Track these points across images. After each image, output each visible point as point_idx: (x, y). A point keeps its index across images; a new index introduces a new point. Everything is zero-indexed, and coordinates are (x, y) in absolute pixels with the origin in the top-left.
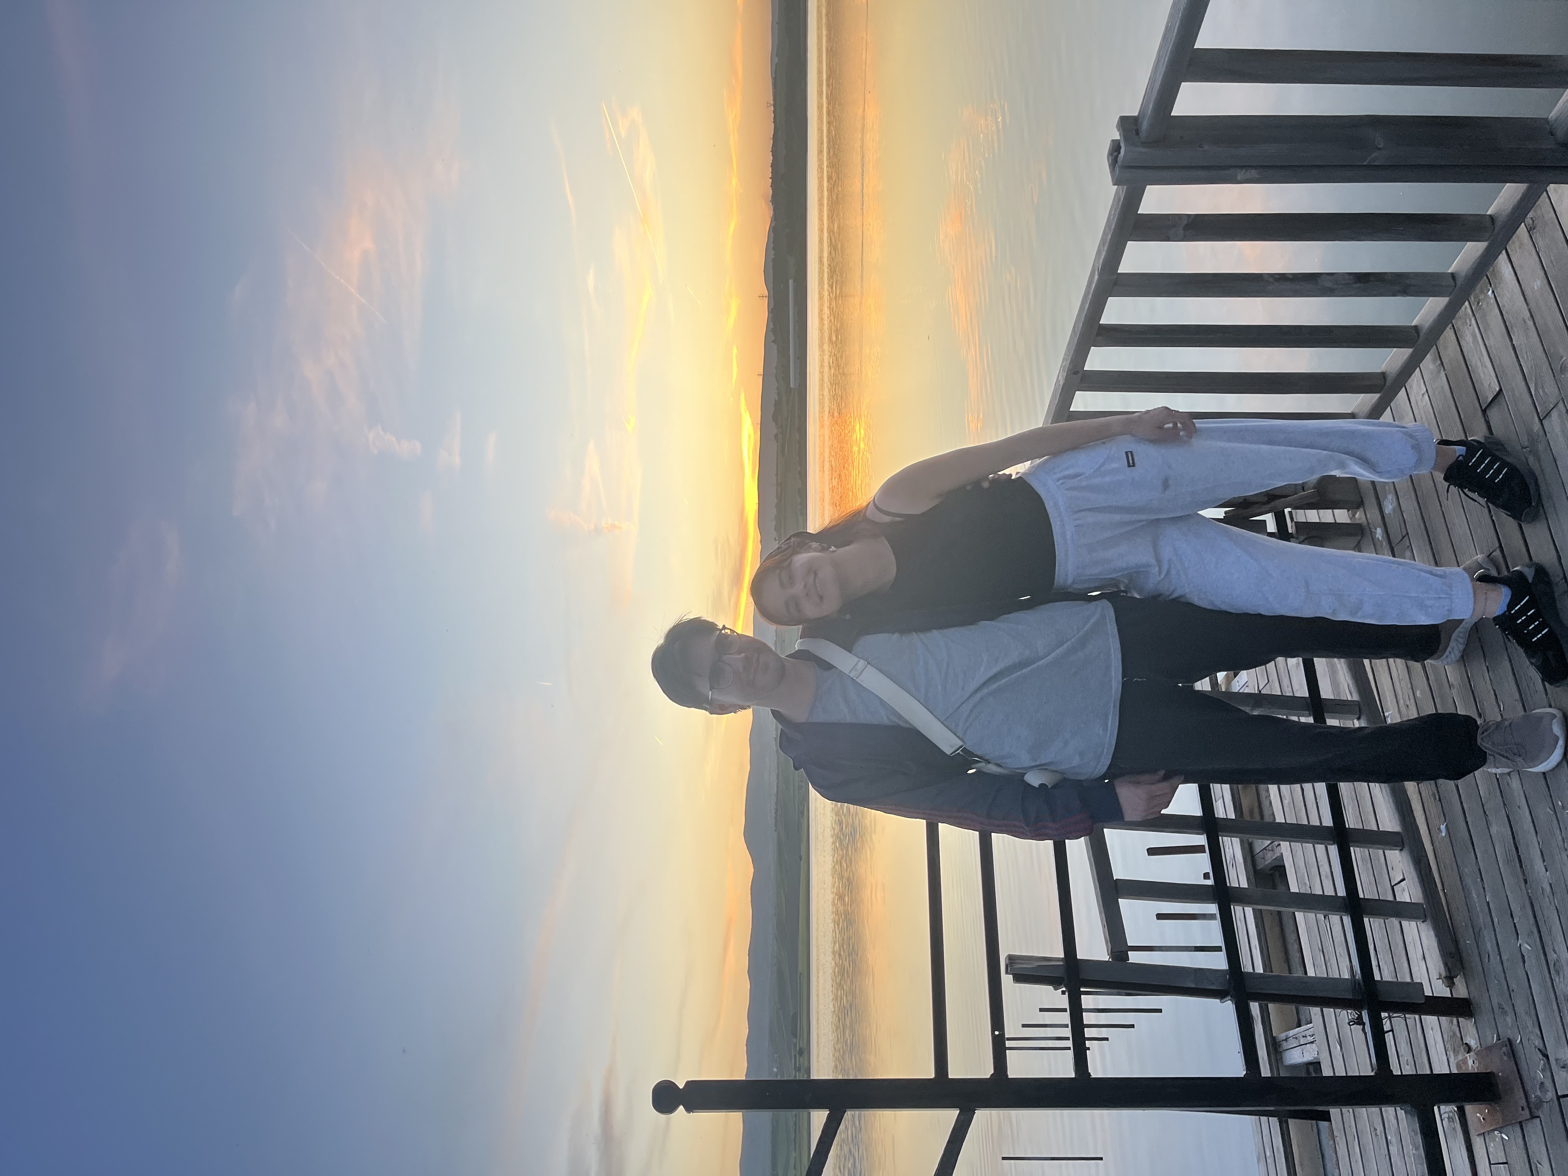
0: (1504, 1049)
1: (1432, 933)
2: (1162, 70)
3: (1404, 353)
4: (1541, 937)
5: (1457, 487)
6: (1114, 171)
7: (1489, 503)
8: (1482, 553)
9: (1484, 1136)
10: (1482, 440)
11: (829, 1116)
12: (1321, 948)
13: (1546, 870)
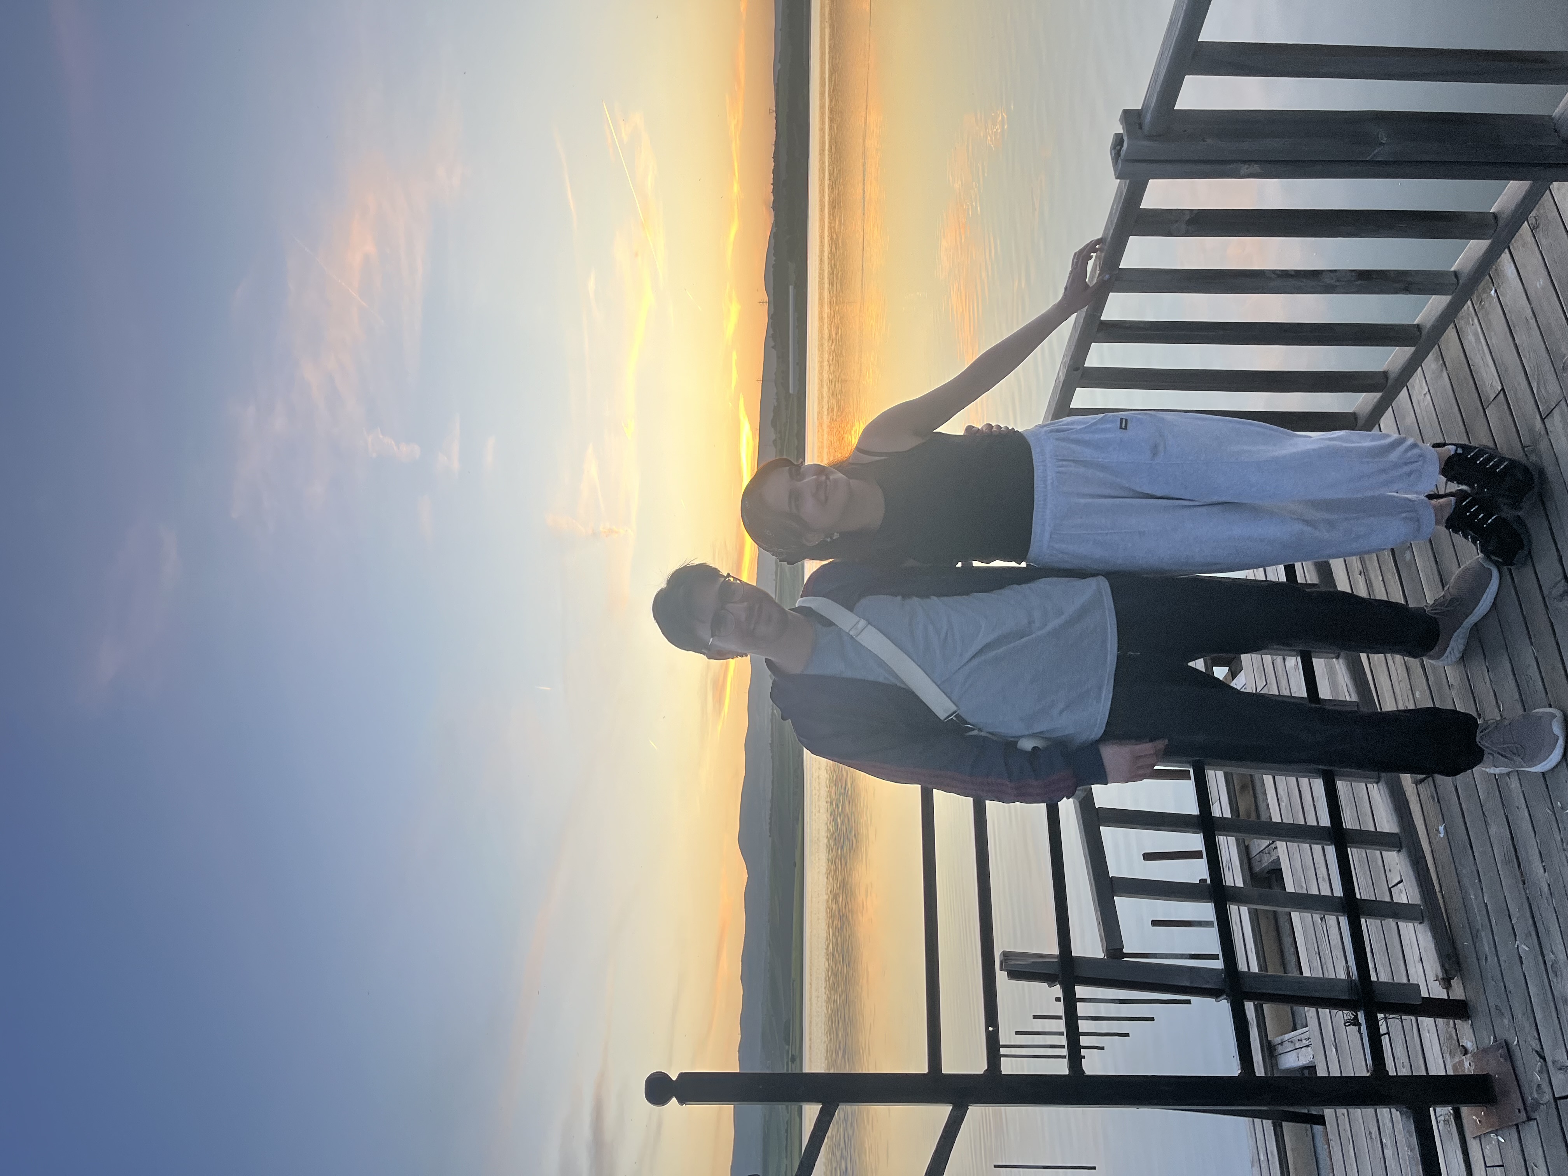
0: (1501, 1051)
1: (1429, 935)
2: (1166, 63)
3: (1406, 352)
4: (1539, 939)
6: (1116, 165)
9: (1480, 1139)
11: (822, 1110)
12: (1317, 951)
13: (1545, 871)
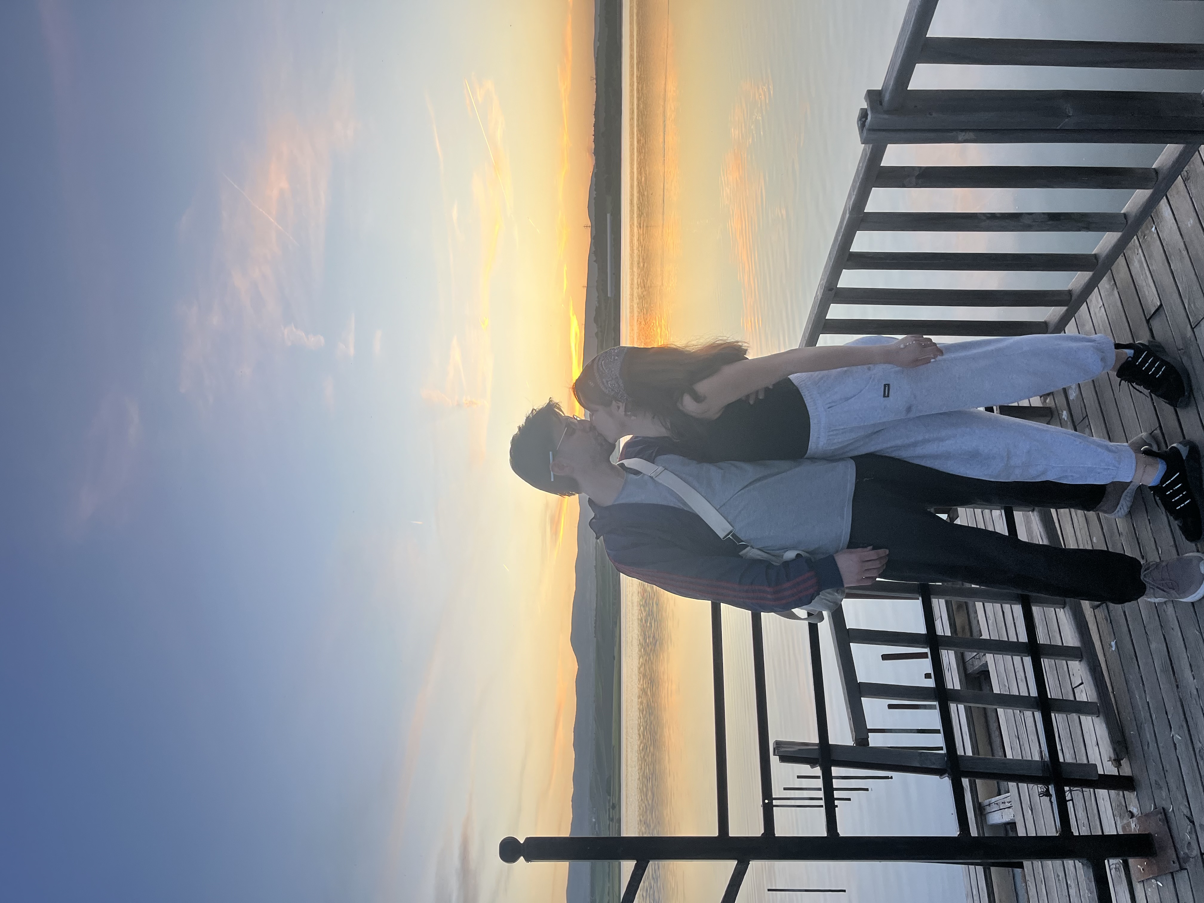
0: (1159, 816)
1: (1104, 725)
2: (901, 54)
3: (1086, 276)
4: (1189, 731)
5: (1127, 382)
6: (862, 133)
7: (1152, 394)
8: (1145, 431)
9: (1144, 884)
10: (1147, 344)
11: (636, 865)
12: (1016, 734)
13: (1194, 679)
